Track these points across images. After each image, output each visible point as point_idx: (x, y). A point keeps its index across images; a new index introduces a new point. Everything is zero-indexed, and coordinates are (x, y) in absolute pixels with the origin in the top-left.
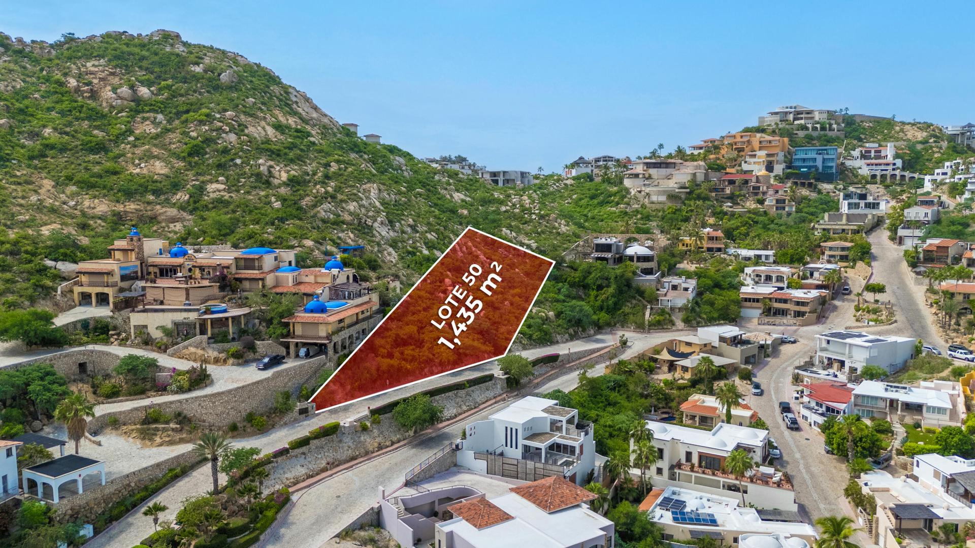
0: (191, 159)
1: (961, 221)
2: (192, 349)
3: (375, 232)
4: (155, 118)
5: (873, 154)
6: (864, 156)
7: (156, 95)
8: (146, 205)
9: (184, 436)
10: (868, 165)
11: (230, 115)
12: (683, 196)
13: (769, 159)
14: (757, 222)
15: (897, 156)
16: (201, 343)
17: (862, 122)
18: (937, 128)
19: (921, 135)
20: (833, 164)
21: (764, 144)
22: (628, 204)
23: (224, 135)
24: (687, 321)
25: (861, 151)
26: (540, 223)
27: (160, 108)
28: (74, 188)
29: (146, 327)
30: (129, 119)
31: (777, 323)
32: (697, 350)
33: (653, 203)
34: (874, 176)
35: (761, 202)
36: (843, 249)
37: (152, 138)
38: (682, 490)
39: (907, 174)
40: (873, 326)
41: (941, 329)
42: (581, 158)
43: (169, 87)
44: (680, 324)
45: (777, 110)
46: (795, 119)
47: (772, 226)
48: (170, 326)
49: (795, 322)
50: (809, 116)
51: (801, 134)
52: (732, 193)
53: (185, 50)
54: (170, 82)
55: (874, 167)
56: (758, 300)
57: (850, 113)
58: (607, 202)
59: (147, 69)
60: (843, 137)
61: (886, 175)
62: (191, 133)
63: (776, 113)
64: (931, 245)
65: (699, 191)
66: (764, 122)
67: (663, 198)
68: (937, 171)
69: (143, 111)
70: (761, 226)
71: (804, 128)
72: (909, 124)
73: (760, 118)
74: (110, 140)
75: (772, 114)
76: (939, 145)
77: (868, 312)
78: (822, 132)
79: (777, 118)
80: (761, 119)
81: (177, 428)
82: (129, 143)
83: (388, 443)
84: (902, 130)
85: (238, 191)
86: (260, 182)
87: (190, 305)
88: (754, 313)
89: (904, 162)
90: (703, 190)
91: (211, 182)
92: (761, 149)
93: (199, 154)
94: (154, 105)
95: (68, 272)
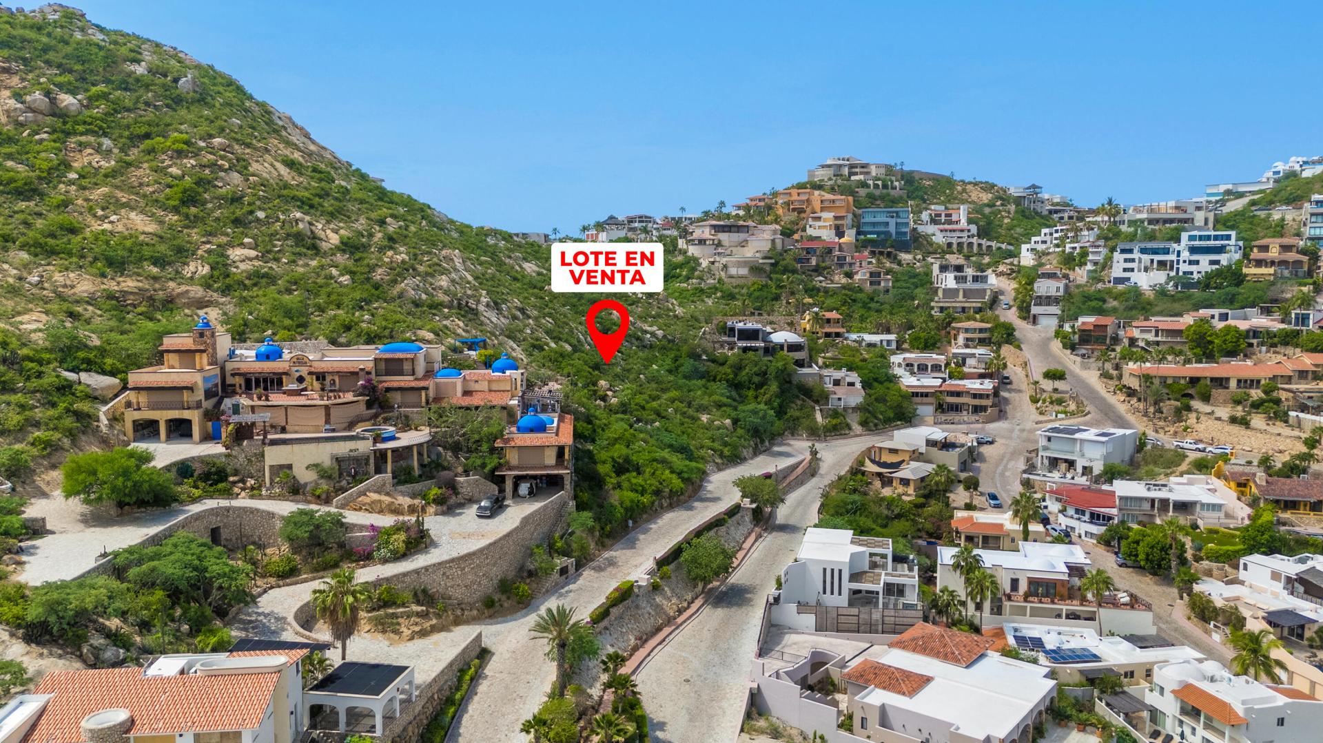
0: (185, 210)
1: (1098, 296)
2: (375, 496)
3: (482, 318)
4: (100, 145)
5: (943, 218)
6: (934, 221)
7: (87, 107)
8: (152, 281)
9: (434, 621)
10: (941, 231)
11: (220, 144)
12: (768, 268)
13: (836, 222)
14: (854, 301)
15: (970, 221)
16: (384, 485)
17: (921, 179)
18: (1002, 189)
19: (986, 197)
20: (907, 230)
21: (826, 204)
22: (701, 278)
23: (222, 174)
24: (864, 424)
25: (931, 215)
26: (650, 303)
27: (101, 128)
28: (24, 256)
29: (290, 467)
30: (58, 145)
31: (956, 421)
32: (907, 458)
33: (731, 277)
34: (950, 245)
35: (849, 275)
36: (981, 331)
37: (106, 176)
38: (1022, 625)
39: (984, 242)
40: (1063, 419)
41: (1145, 419)
42: (611, 218)
43: (105, 96)
44: (857, 428)
45: (829, 162)
46: (851, 174)
47: (873, 305)
48: (327, 462)
49: (977, 418)
50: (865, 170)
51: (862, 192)
52: (817, 265)
53: (106, 38)
54: (102, 88)
55: (948, 234)
56: (926, 395)
57: (906, 168)
58: (673, 277)
59: (59, 66)
60: (905, 196)
61: (963, 243)
62: (170, 170)
63: (829, 166)
64: (1084, 323)
65: (785, 262)
66: (813, 176)
67: (744, 271)
68: (1034, 239)
69: (75, 133)
70: (860, 305)
71: (864, 185)
72: (970, 183)
73: (809, 171)
74: (40, 178)
75: (823, 167)
76: (1007, 208)
77: (1052, 403)
78: (885, 191)
79: (830, 172)
80: (811, 173)
81: (423, 611)
82: (72, 183)
83: (685, 604)
84: (964, 190)
85: (277, 260)
86: (303, 246)
87: (333, 430)
88: (926, 410)
89: (978, 229)
90: (788, 259)
91: (231, 245)
92: (822, 209)
93: (196, 201)
94: (90, 124)
95: (102, 389)
